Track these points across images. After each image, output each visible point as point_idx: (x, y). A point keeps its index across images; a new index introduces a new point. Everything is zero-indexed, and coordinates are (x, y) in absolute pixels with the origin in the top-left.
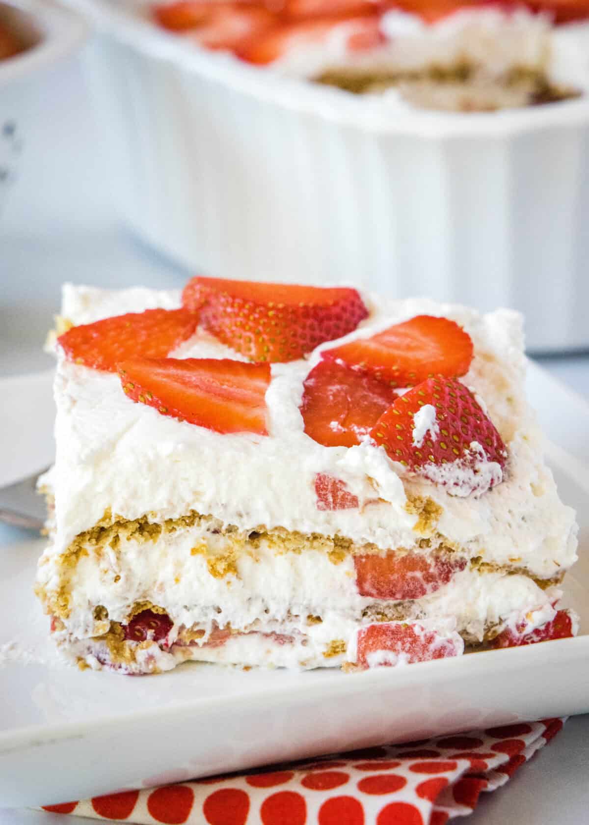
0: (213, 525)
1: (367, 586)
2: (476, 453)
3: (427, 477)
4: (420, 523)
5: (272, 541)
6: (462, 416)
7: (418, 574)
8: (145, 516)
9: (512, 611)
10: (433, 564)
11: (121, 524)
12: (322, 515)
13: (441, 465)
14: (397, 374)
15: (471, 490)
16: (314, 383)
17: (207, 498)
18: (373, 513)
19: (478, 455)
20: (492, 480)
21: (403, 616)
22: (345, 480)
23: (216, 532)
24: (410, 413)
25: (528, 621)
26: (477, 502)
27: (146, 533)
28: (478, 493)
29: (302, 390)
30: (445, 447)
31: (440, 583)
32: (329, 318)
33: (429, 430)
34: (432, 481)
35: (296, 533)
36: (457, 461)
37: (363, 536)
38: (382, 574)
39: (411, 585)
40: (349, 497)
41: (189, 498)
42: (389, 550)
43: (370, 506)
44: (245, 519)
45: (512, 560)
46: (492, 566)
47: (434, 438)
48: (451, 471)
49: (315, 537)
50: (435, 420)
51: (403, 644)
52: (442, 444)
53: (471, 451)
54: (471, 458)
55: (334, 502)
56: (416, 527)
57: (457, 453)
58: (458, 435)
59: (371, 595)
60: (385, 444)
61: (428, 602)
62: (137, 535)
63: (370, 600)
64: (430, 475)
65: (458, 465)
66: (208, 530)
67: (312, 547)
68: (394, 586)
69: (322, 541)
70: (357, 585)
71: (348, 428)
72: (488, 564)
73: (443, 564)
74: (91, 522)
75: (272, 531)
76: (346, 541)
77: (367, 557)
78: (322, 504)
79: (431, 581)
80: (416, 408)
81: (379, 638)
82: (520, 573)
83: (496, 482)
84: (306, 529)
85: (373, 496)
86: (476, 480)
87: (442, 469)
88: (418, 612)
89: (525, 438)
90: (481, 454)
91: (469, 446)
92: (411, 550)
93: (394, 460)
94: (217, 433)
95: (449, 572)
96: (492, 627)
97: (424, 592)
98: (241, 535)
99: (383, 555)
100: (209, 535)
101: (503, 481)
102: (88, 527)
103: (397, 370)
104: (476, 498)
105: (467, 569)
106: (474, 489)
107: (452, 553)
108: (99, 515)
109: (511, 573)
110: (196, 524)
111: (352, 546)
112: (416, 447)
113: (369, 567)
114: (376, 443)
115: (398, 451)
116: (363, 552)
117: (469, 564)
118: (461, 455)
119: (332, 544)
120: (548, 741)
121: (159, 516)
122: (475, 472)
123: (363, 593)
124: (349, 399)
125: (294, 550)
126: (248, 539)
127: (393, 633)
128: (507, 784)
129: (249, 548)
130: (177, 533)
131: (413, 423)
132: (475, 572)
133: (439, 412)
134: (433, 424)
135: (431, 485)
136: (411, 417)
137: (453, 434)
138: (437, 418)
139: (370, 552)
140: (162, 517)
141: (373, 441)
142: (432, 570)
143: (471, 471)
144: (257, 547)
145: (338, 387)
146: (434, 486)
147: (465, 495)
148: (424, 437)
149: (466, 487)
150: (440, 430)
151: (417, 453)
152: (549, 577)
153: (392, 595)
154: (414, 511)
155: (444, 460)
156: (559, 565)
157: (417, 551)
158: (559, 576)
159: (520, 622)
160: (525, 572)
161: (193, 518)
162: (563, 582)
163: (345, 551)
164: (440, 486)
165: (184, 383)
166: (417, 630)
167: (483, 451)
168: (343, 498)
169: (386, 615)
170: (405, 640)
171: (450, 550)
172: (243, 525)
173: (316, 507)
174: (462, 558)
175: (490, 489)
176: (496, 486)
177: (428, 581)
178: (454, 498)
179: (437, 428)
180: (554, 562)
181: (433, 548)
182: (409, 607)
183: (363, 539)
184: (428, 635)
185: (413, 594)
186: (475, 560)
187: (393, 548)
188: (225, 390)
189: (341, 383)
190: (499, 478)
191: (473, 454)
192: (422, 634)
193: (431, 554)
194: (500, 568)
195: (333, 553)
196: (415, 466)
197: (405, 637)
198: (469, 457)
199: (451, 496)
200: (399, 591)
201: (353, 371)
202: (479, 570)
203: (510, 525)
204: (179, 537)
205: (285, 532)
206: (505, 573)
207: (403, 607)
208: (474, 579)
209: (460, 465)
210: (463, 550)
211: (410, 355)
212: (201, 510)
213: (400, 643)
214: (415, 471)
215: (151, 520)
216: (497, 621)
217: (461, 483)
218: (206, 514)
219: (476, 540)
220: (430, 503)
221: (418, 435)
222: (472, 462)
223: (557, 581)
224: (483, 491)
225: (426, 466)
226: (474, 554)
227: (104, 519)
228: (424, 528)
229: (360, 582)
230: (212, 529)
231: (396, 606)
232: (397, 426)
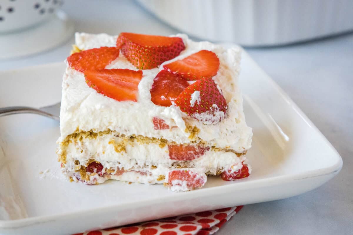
0: (116, 134)
1: (173, 156)
2: (214, 108)
3: (195, 118)
4: (191, 136)
5: (138, 140)
6: (211, 94)
7: (192, 152)
8: (92, 130)
9: (226, 165)
10: (197, 148)
11: (83, 132)
12: (156, 131)
13: (201, 114)
14: (189, 76)
15: (212, 122)
16: (158, 79)
17: (113, 125)
18: (174, 131)
19: (215, 109)
20: (220, 118)
21: (187, 166)
22: (164, 119)
23: (117, 136)
24: (190, 94)
25: (232, 169)
26: (215, 126)
27: (92, 136)
28: (215, 123)
29: (153, 82)
30: (202, 107)
31: (200, 155)
32: (168, 51)
33: (197, 100)
34: (197, 119)
35: (146, 137)
36: (207, 112)
37: (171, 139)
38: (179, 152)
39: (189, 156)
40: (166, 125)
41: (107, 124)
42: (181, 144)
43: (174, 128)
44: (128, 132)
45: (227, 147)
46: (220, 149)
47: (198, 103)
48: (204, 116)
49: (154, 139)
50: (199, 96)
51: (185, 178)
52: (202, 106)
53: (213, 107)
54: (213, 110)
55: (160, 127)
56: (190, 137)
57: (207, 109)
58: (208, 102)
59: (175, 159)
60: (180, 105)
61: (196, 161)
62: (89, 136)
63: (174, 161)
64: (196, 117)
65: (207, 113)
66: (115, 135)
67: (153, 142)
68: (183, 156)
69: (156, 140)
70: (169, 156)
71: (168, 98)
72: (218, 148)
73: (201, 149)
74: (72, 131)
75: (138, 136)
76: (165, 140)
77: (173, 146)
78: (156, 127)
79: (197, 154)
80: (192, 92)
81: (176, 175)
82: (230, 151)
83: (222, 119)
84: (150, 136)
85: (174, 125)
86: (214, 118)
87: (201, 115)
88: (192, 165)
89: (235, 100)
90: (217, 109)
91: (212, 106)
92: (189, 144)
93: (183, 112)
94: (117, 101)
95: (204, 151)
96: (220, 170)
97: (194, 158)
98: (126, 138)
99: (179, 146)
100: (115, 137)
101: (225, 118)
102: (71, 133)
103: (189, 75)
104: (214, 125)
105: (210, 150)
106: (213, 122)
107: (204, 145)
108: (75, 129)
109: (227, 151)
110: (110, 133)
111: (167, 142)
112: (191, 107)
113: (174, 150)
114: (176, 105)
115: (185, 108)
116: (171, 144)
117: (211, 148)
118: (209, 109)
119: (160, 141)
120: (237, 212)
121: (96, 130)
122: (214, 115)
123: (172, 158)
124: (170, 86)
125: (146, 143)
126: (129, 139)
127: (181, 174)
128: (218, 231)
129: (130, 142)
130: (103, 136)
131: (191, 98)
132: (213, 150)
133: (201, 93)
134: (199, 98)
135: (197, 121)
136: (191, 95)
137: (206, 102)
138: (200, 96)
139: (174, 144)
140: (98, 131)
141: (175, 104)
142: (197, 151)
143: (212, 115)
144: (133, 141)
145: (166, 81)
146: (198, 121)
147: (210, 124)
148: (195, 103)
149: (210, 121)
150: (201, 100)
151: (192, 109)
152: (241, 152)
153: (183, 159)
154: (189, 131)
155: (202, 112)
156: (245, 149)
157: (191, 144)
158: (245, 152)
159: (229, 169)
160: (232, 151)
161: (109, 131)
162: (246, 154)
163: (165, 144)
164: (200, 121)
165: (108, 80)
166: (190, 173)
167: (217, 107)
168: (163, 125)
169: (180, 166)
170: (186, 176)
171: (204, 144)
172: (127, 134)
173: (154, 129)
174: (208, 146)
175: (220, 121)
176: (222, 120)
177: (196, 154)
178: (205, 125)
179: (200, 99)
180: (243, 147)
181: (197, 143)
182: (189, 163)
183: (171, 140)
184: (194, 175)
185: (190, 159)
186: (213, 147)
187: (182, 144)
188: (123, 83)
189: (168, 79)
190: (223, 117)
191: (214, 109)
192: (192, 174)
193: (197, 145)
194: (222, 150)
195: (161, 144)
196: (191, 114)
197: (186, 175)
198: (212, 110)
199: (204, 124)
200: (185, 158)
201: (174, 74)
202: (215, 150)
203: (226, 135)
204: (104, 137)
205: (142, 137)
206: (224, 151)
207: (187, 163)
208: (213, 153)
209: (208, 113)
210: (208, 144)
211: (195, 68)
212: (111, 129)
213: (184, 177)
214: (190, 116)
215: (94, 132)
216: (221, 168)
217: (208, 120)
218: (113, 130)
219: (213, 140)
220: (195, 128)
221: (192, 102)
222: (213, 112)
223: (244, 154)
224: (216, 122)
225: (195, 114)
226: (212, 145)
227: (77, 130)
228: (192, 138)
229: (171, 154)
230: (116, 135)
231: (184, 162)
232: (185, 99)
